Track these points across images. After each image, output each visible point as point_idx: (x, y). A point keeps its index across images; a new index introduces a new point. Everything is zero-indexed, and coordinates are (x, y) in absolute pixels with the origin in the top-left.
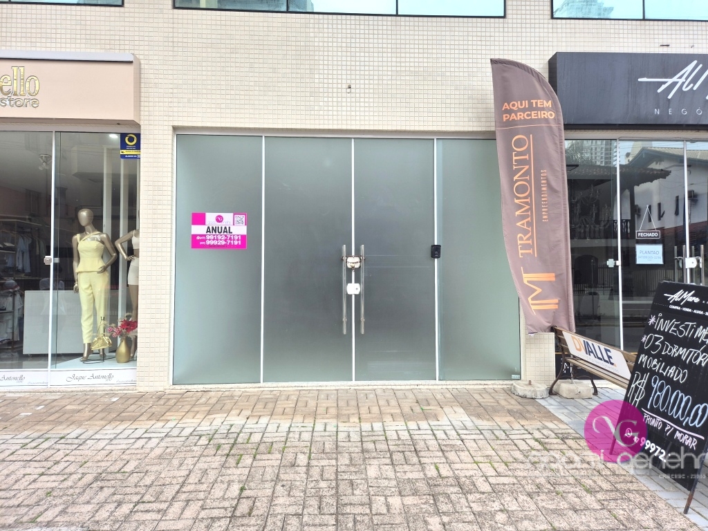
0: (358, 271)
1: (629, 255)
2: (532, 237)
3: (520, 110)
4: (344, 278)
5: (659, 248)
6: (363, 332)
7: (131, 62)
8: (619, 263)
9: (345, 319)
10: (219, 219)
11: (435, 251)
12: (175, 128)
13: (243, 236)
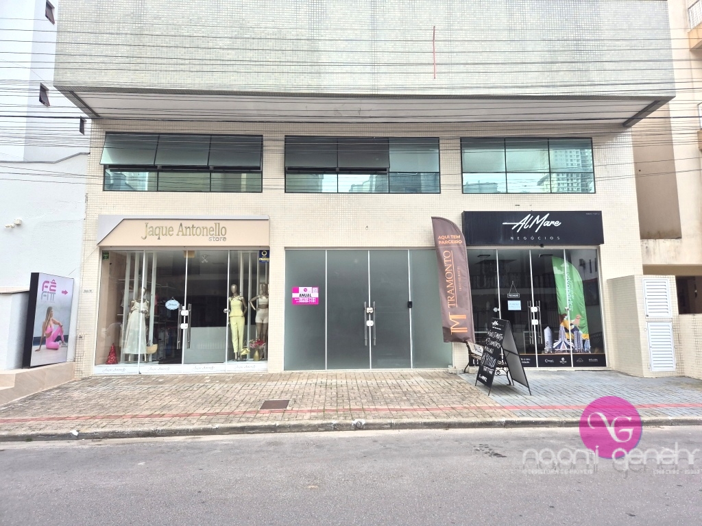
0: (372, 314)
1: (505, 306)
2: (455, 298)
3: (446, 239)
4: (365, 318)
5: (519, 302)
6: (375, 344)
7: (267, 220)
8: (499, 310)
9: (366, 338)
10: (305, 290)
11: (410, 304)
12: (285, 248)
13: (316, 298)
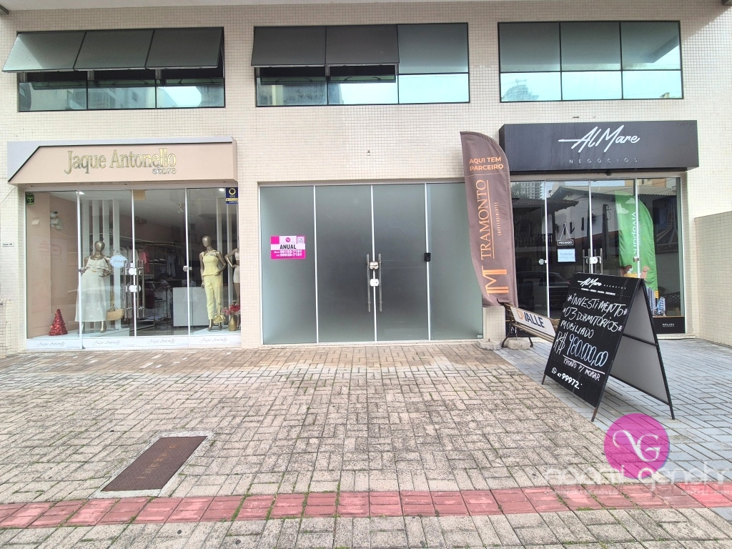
0: (377, 271)
1: (553, 256)
2: (491, 246)
3: (480, 164)
4: (368, 276)
5: (573, 251)
6: (381, 311)
7: (231, 143)
8: (547, 261)
9: (369, 302)
10: (288, 240)
11: (427, 257)
12: (259, 183)
13: (303, 251)
